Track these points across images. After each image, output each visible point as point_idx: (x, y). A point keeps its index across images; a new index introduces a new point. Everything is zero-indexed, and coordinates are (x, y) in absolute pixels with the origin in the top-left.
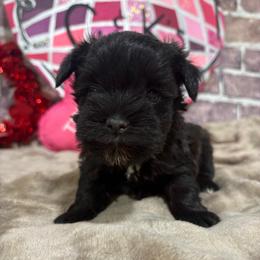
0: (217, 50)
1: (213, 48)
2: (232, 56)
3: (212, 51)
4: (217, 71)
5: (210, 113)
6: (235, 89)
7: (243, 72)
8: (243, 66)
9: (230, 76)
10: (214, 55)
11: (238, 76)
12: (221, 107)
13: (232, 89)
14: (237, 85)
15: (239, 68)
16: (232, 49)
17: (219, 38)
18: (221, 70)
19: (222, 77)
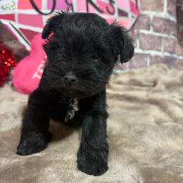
0: (136, 16)
1: (134, 15)
2: (145, 21)
3: (133, 17)
4: (135, 31)
6: (147, 44)
7: (151, 32)
8: (151, 28)
9: (143, 34)
10: (134, 20)
11: (148, 35)
12: (138, 57)
13: (144, 44)
14: (148, 42)
15: (149, 29)
16: (144, 15)
17: (137, 7)
18: (138, 32)
19: (138, 35)
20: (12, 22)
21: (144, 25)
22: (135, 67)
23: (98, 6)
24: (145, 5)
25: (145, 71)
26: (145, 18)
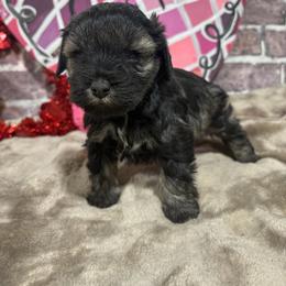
4: (258, 27)
5: (251, 76)
6: (278, 47)
11: (281, 32)
12: (263, 68)
13: (275, 48)
14: (281, 44)
18: (264, 27)
19: (264, 34)
21: (276, 17)
22: (259, 87)
25: (275, 93)
26: (278, 5)
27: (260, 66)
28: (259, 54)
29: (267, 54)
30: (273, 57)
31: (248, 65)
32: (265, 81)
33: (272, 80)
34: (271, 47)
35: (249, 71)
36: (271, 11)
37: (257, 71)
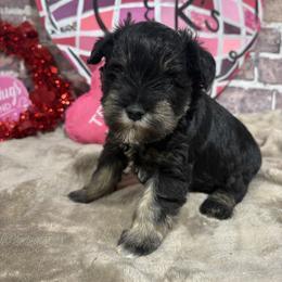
0: (254, 33)
2: (271, 38)
4: (252, 54)
5: (243, 100)
6: (272, 75)
7: (280, 55)
9: (266, 60)
10: (250, 38)
11: (275, 61)
12: (255, 94)
13: (268, 74)
14: (274, 71)
15: (278, 52)
16: (271, 29)
17: (257, 18)
18: (257, 55)
19: (257, 61)
20: (71, 48)
21: (270, 46)
23: (193, 20)
24: (272, 14)
26: (272, 34)
27: (252, 91)
28: (252, 80)
29: (260, 80)
30: (265, 83)
31: (240, 89)
32: (256, 106)
33: (263, 105)
34: (264, 73)
35: (241, 96)
36: (266, 40)
37: (249, 96)
